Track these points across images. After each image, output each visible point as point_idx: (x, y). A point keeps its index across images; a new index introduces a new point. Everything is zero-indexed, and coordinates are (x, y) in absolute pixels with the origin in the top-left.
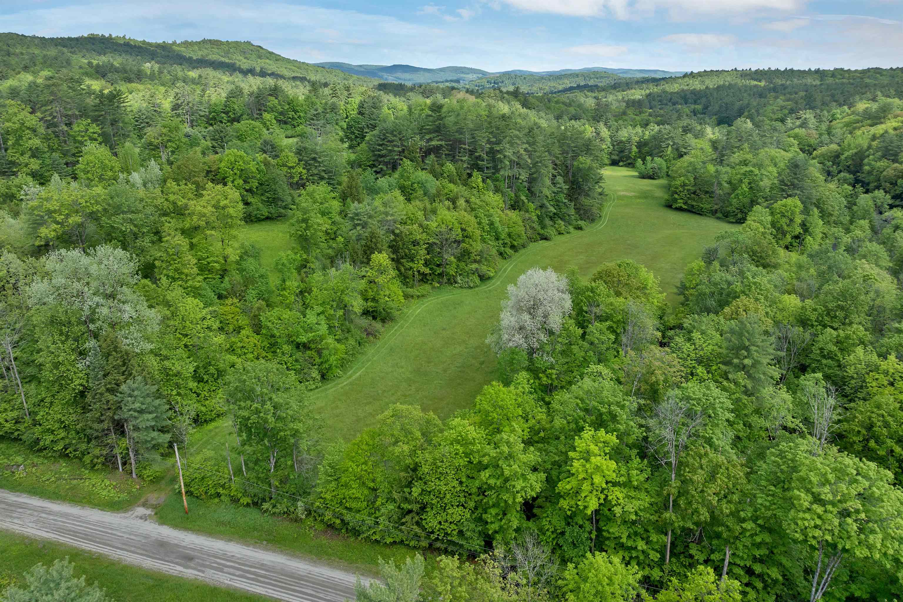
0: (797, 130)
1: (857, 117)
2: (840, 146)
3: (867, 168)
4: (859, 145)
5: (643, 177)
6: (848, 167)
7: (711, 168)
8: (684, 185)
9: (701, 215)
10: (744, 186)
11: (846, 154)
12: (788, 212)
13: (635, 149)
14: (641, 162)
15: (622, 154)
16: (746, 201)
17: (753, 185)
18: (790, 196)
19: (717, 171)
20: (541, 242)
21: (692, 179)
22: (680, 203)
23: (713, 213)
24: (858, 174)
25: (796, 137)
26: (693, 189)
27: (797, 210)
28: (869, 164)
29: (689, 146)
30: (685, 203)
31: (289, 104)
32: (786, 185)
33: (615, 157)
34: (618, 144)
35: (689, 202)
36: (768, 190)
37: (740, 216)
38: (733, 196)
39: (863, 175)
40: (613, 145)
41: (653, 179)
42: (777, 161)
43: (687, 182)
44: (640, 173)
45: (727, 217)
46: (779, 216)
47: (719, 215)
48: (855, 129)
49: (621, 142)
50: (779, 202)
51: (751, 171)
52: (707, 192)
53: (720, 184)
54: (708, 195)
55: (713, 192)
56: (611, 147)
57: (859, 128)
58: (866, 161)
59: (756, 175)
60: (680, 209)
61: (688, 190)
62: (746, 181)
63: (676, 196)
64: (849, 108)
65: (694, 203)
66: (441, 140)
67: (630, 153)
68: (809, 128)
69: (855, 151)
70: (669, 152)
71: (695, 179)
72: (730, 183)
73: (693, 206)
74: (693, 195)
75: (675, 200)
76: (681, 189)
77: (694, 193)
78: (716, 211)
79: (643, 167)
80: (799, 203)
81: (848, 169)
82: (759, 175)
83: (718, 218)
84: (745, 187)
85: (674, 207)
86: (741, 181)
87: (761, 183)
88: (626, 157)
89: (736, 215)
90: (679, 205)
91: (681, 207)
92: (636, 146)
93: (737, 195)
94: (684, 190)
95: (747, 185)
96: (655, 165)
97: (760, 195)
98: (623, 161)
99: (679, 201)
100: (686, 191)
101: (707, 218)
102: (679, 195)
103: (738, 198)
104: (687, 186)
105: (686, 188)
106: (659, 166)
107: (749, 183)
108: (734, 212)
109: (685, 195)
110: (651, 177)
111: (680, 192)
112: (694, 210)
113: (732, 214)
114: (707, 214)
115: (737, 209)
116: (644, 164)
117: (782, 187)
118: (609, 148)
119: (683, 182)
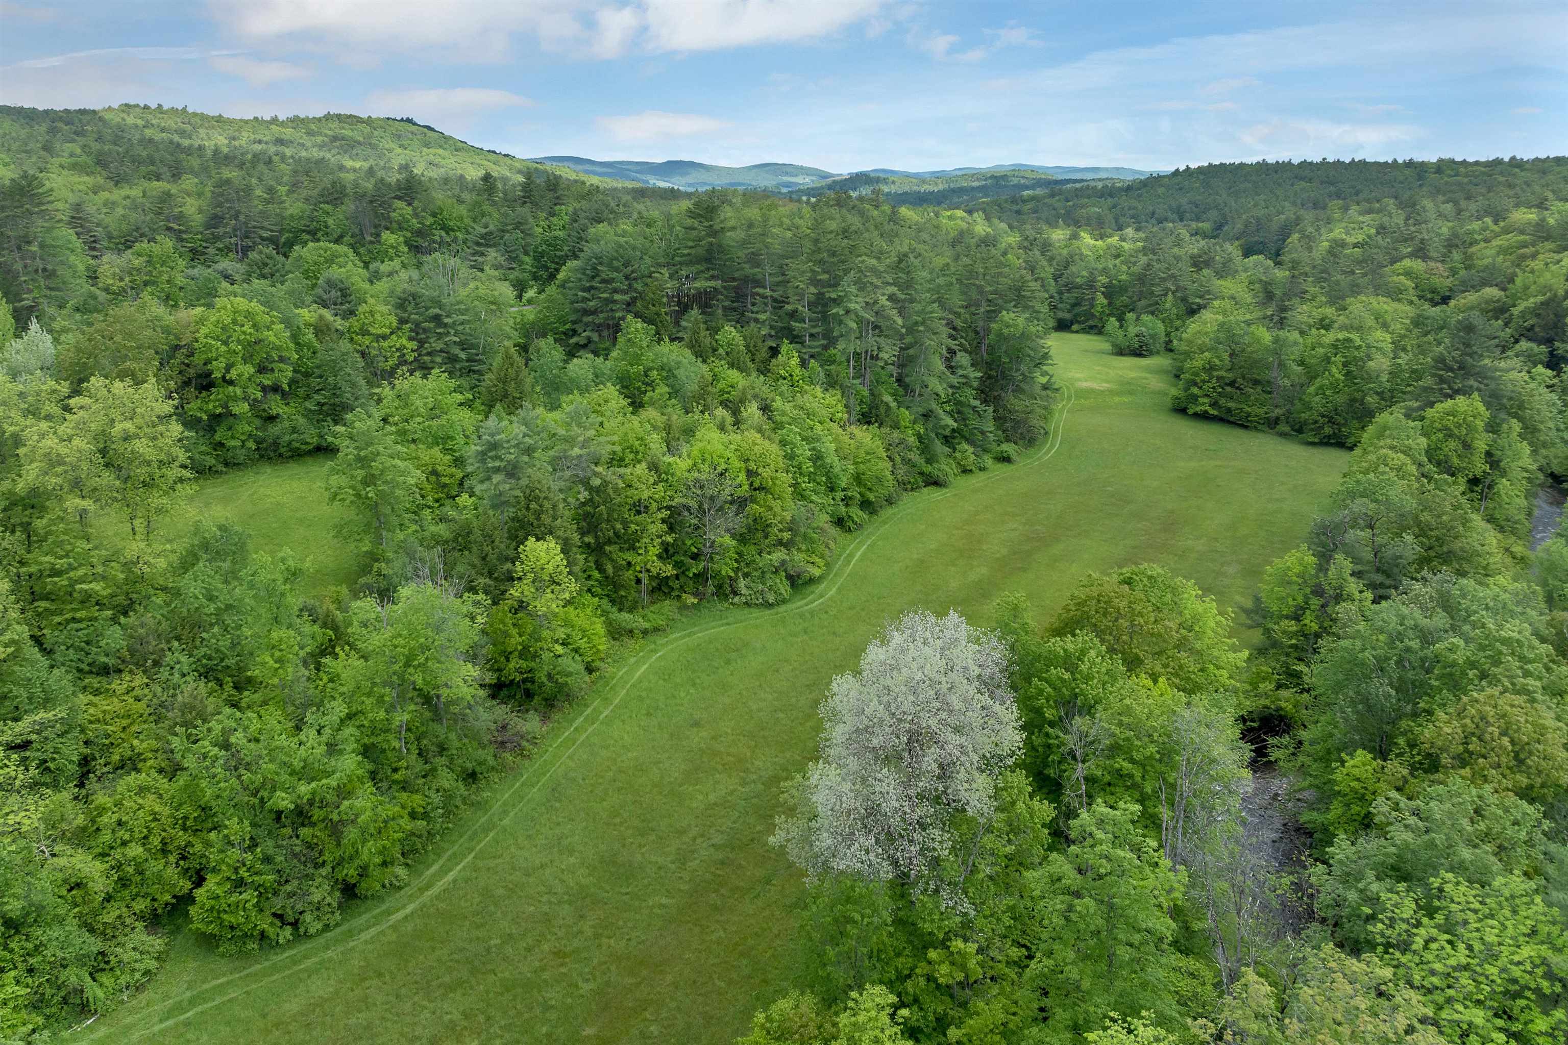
0: (1407, 263)
1: (1522, 237)
2: (1504, 289)
4: (1548, 288)
5: (1120, 352)
6: (1531, 329)
7: (1264, 335)
8: (1210, 368)
9: (1246, 427)
10: (1334, 370)
11: (1522, 306)
12: (1458, 426)
13: (1101, 300)
14: (1117, 324)
15: (1076, 310)
16: (1341, 400)
17: (1352, 368)
18: (1457, 392)
19: (1276, 340)
20: (926, 490)
21: (1226, 356)
22: (1204, 405)
23: (1271, 424)
24: (1557, 344)
25: (1408, 273)
26: (1229, 375)
27: (1480, 424)
29: (1208, 292)
30: (1214, 405)
31: (434, 215)
32: (1451, 369)
33: (1064, 315)
34: (1069, 291)
35: (1222, 401)
36: (1384, 377)
37: (1328, 430)
38: (1312, 389)
40: (1060, 293)
41: (1140, 355)
42: (1388, 318)
43: (1217, 362)
44: (1114, 345)
45: (1300, 431)
46: (1440, 435)
47: (1284, 428)
48: (1524, 257)
49: (1075, 286)
50: (1439, 407)
51: (1348, 340)
52: (1256, 382)
53: (1283, 366)
54: (1259, 389)
55: (1269, 383)
56: (1057, 296)
57: (1534, 256)
59: (1357, 349)
60: (1203, 417)
61: (1219, 378)
62: (1339, 359)
63: (1195, 390)
64: (1496, 222)
65: (1231, 404)
66: (713, 277)
67: (1093, 306)
68: (1431, 259)
69: (1540, 298)
70: (1168, 305)
71: (1231, 355)
72: (1303, 363)
73: (1229, 410)
74: (1228, 389)
75: (1194, 399)
76: (1204, 376)
77: (1232, 384)
78: (1277, 421)
79: (1120, 333)
80: (1481, 408)
81: (1528, 333)
82: (1364, 348)
83: (1283, 435)
84: (1336, 372)
85: (1190, 411)
86: (1327, 360)
87: (1370, 364)
88: (1085, 315)
89: (1322, 428)
90: (1202, 408)
91: (1206, 412)
92: (1103, 293)
93: (1321, 387)
94: (1211, 377)
95: (1341, 367)
96: (1143, 329)
97: (1370, 389)
98: (1079, 322)
99: (1201, 400)
100: (1214, 380)
101: (1260, 435)
102: (1201, 388)
103: (1324, 394)
104: (1216, 370)
105: (1215, 373)
106: (1151, 332)
107: (1345, 365)
108: (1316, 422)
109: (1214, 388)
110: (1137, 353)
111: (1204, 381)
112: (1232, 419)
113: (1312, 426)
114: (1260, 427)
115: (1323, 416)
116: (1121, 327)
117: (1441, 372)
118: (1052, 297)
119: (1209, 363)
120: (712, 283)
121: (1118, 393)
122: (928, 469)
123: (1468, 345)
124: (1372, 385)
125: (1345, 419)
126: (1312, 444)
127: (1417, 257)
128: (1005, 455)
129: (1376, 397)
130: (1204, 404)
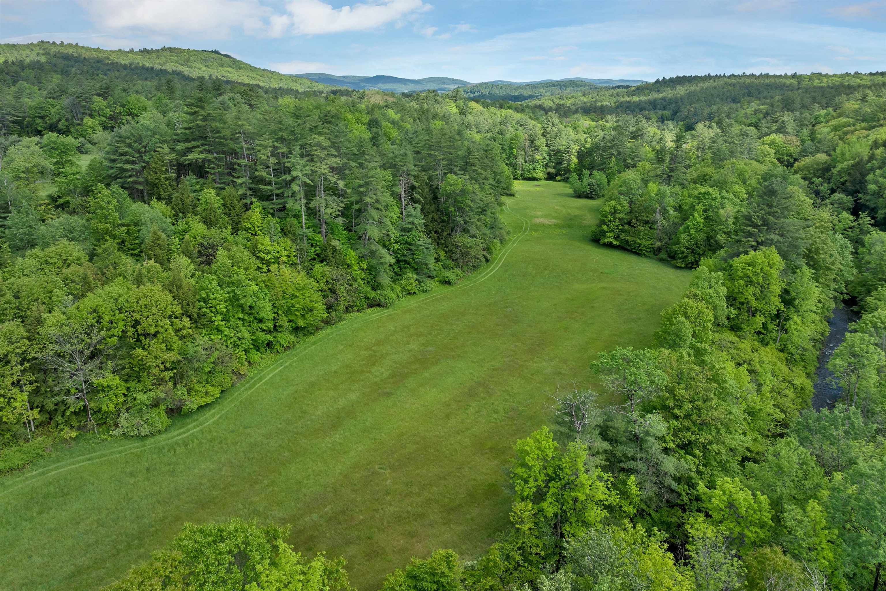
0: (773, 136)
1: (847, 120)
2: (830, 155)
3: (872, 187)
4: (858, 155)
5: (579, 195)
6: (843, 184)
7: (653, 187)
8: (615, 212)
9: (638, 254)
10: (696, 215)
11: (840, 166)
13: (574, 160)
14: (577, 177)
15: (559, 167)
16: (701, 237)
17: (710, 213)
18: (761, 243)
19: (659, 193)
21: (626, 204)
22: (610, 238)
23: (655, 252)
24: (860, 195)
25: (772, 144)
26: (628, 217)
27: (775, 271)
28: (876, 182)
29: (636, 156)
30: (617, 238)
33: (552, 170)
34: (555, 155)
35: (622, 236)
36: (731, 221)
37: (690, 259)
38: (681, 229)
39: (868, 197)
40: (550, 155)
41: (591, 198)
42: (747, 176)
43: (619, 207)
44: (575, 191)
45: (673, 259)
46: (742, 282)
47: (663, 255)
48: (846, 133)
49: (559, 151)
50: (743, 257)
51: (708, 193)
52: (646, 222)
53: (664, 212)
54: (647, 227)
55: (654, 223)
56: (548, 158)
57: (852, 132)
58: (870, 177)
59: (714, 199)
60: (610, 246)
61: (620, 219)
62: (700, 208)
63: (604, 227)
64: (835, 111)
65: (629, 238)
67: (569, 165)
68: (789, 134)
69: (852, 162)
70: (612, 164)
71: (631, 203)
72: (679, 208)
73: (627, 242)
74: (626, 227)
75: (603, 233)
76: (610, 217)
77: (629, 223)
78: (660, 249)
79: (579, 183)
80: (777, 258)
81: (842, 187)
82: (719, 200)
83: (662, 260)
84: (698, 217)
85: (602, 242)
86: (693, 207)
87: (721, 211)
88: (564, 170)
89: (686, 257)
90: (609, 240)
91: (611, 243)
92: (576, 156)
93: (688, 227)
94: (615, 219)
95: (702, 213)
96: (594, 181)
97: (720, 230)
98: (560, 175)
99: (608, 234)
100: (617, 221)
101: (646, 260)
102: (608, 226)
103: (689, 232)
104: (619, 213)
105: (618, 216)
106: (599, 183)
107: (705, 211)
108: (683, 252)
109: (617, 226)
110: (588, 196)
111: (610, 221)
112: (629, 248)
113: (680, 256)
114: (647, 254)
115: (687, 249)
116: (579, 179)
118: (544, 158)
119: (614, 208)
120: (203, 156)
121: (561, 227)
122: (372, 294)
123: (770, 206)
124: (721, 227)
125: (703, 250)
126: (680, 268)
127: (780, 133)
128: (446, 279)
129: (724, 236)
130: (610, 237)
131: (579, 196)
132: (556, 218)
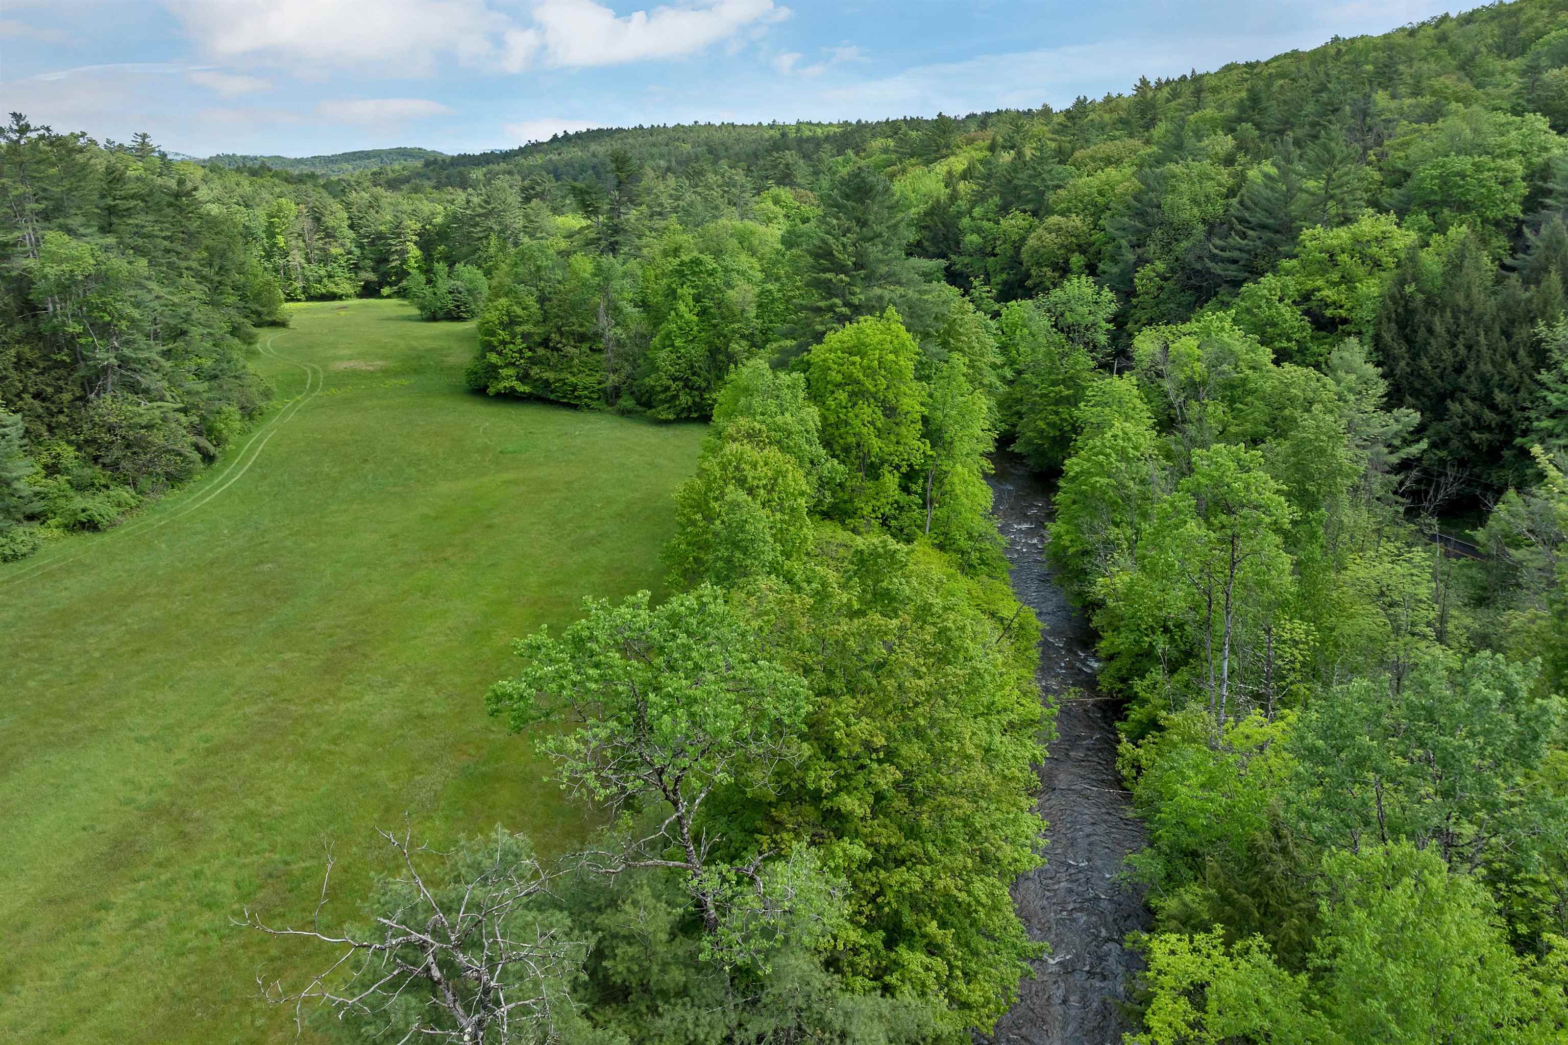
0: (774, 192)
3: (972, 239)
4: (930, 194)
5: (432, 316)
7: (584, 264)
8: (511, 322)
9: (575, 407)
10: (682, 308)
12: (871, 373)
13: (412, 250)
14: (423, 278)
15: (383, 268)
16: (697, 352)
17: (707, 303)
19: (599, 271)
21: (531, 301)
22: (508, 380)
23: (610, 397)
24: (952, 258)
25: (776, 202)
26: (540, 330)
27: (907, 365)
30: (524, 378)
32: (841, 268)
33: (372, 276)
34: (372, 243)
35: (535, 371)
36: (752, 312)
37: (685, 399)
38: (656, 340)
39: (967, 260)
40: (361, 246)
41: (459, 319)
43: (518, 310)
44: (422, 309)
45: (649, 405)
47: (627, 402)
49: (380, 236)
50: (833, 339)
51: (697, 262)
52: (582, 338)
53: (614, 310)
54: (585, 347)
55: (598, 336)
56: (357, 252)
57: (903, 172)
58: (965, 221)
59: (711, 274)
60: (510, 397)
61: (525, 336)
62: (686, 291)
63: (493, 358)
65: (550, 375)
67: (404, 262)
70: (492, 250)
71: (542, 300)
72: (644, 304)
73: (547, 383)
74: (541, 351)
75: (492, 371)
76: (503, 335)
77: (545, 343)
78: (617, 392)
79: (428, 290)
80: (904, 334)
82: (720, 274)
83: (625, 413)
84: (686, 310)
85: (491, 391)
86: (672, 294)
87: (730, 292)
88: (396, 274)
89: (675, 397)
90: (507, 384)
91: (513, 389)
92: (416, 243)
93: (668, 336)
94: (514, 335)
95: (691, 303)
96: (459, 283)
97: (734, 331)
98: (391, 284)
99: (504, 372)
100: (519, 340)
101: (592, 417)
102: (500, 353)
103: (673, 345)
104: (519, 324)
105: (518, 329)
106: (470, 287)
107: (697, 299)
108: (668, 388)
109: (520, 352)
110: (453, 316)
111: (504, 343)
112: (552, 397)
113: (662, 396)
114: (594, 404)
115: (675, 379)
116: (429, 281)
117: (829, 275)
118: (350, 253)
119: (508, 314)
121: (397, 374)
124: (736, 326)
125: (706, 380)
126: (666, 423)
127: (785, 185)
129: (744, 343)
130: (509, 377)
131: (433, 318)
132: (384, 357)
